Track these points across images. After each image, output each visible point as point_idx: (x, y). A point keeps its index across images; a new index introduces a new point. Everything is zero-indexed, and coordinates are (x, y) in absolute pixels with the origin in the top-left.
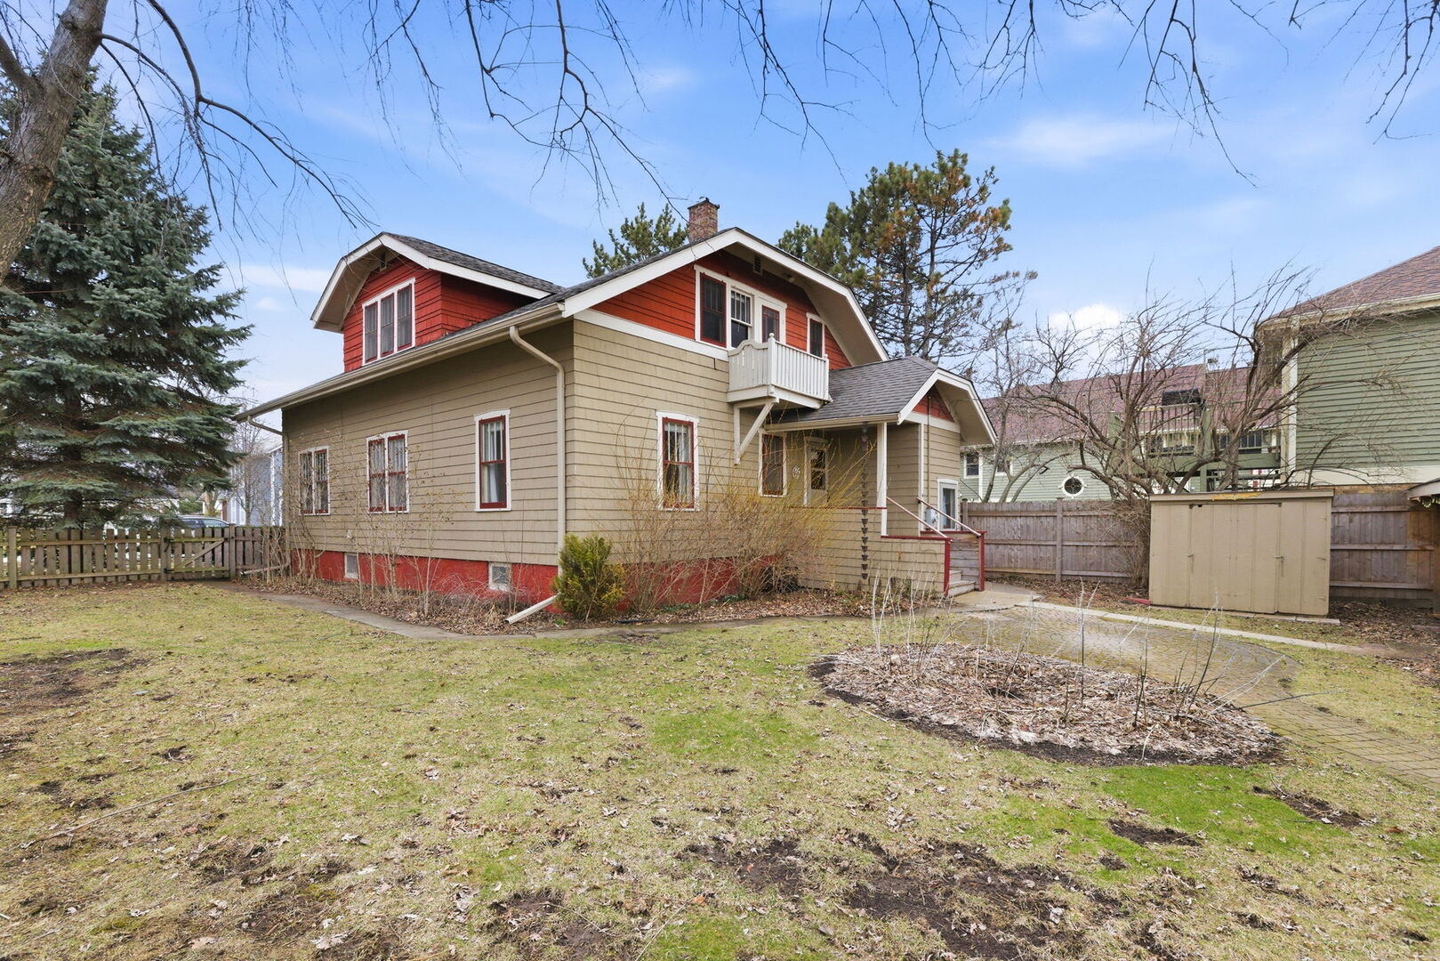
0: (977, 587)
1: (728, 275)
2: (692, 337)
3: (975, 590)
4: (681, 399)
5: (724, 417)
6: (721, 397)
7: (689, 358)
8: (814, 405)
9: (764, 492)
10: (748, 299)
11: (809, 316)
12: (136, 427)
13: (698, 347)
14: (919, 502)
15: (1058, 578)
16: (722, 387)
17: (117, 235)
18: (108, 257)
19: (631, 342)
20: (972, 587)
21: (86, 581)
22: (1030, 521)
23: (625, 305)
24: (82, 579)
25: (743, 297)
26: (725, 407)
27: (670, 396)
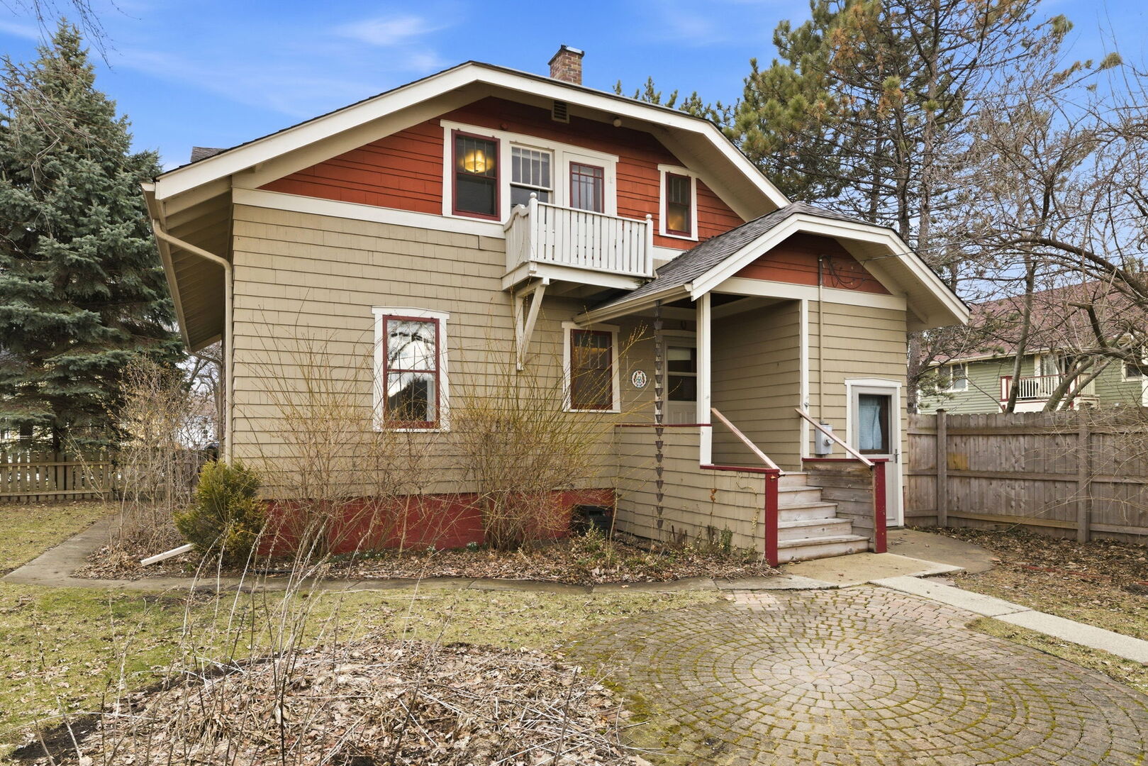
0: (872, 546)
1: (503, 129)
2: (438, 211)
3: (869, 550)
4: (418, 290)
5: (503, 311)
6: (494, 285)
7: (432, 238)
8: (632, 285)
9: (574, 407)
10: (546, 156)
11: (663, 169)
12: (73, 362)
13: (448, 222)
14: (801, 416)
15: (1081, 536)
16: (497, 272)
17: (67, 192)
18: (59, 213)
19: (326, 225)
20: (863, 546)
21: (50, 498)
22: (1038, 443)
23: (317, 180)
24: (47, 496)
25: (537, 154)
26: (499, 298)
27: (396, 288)
